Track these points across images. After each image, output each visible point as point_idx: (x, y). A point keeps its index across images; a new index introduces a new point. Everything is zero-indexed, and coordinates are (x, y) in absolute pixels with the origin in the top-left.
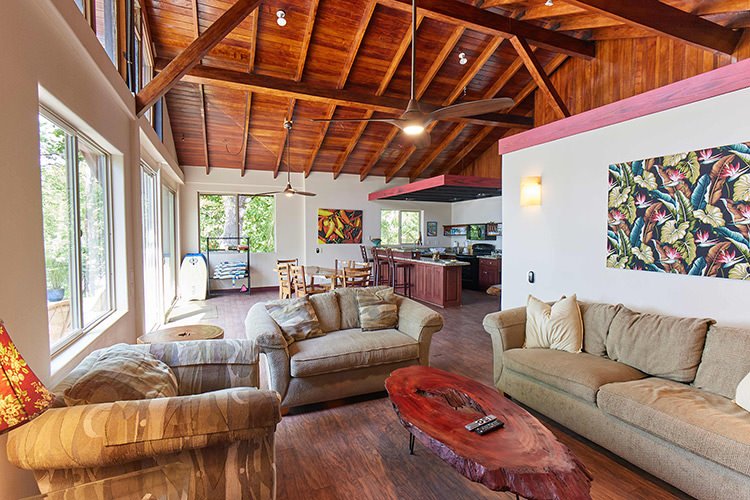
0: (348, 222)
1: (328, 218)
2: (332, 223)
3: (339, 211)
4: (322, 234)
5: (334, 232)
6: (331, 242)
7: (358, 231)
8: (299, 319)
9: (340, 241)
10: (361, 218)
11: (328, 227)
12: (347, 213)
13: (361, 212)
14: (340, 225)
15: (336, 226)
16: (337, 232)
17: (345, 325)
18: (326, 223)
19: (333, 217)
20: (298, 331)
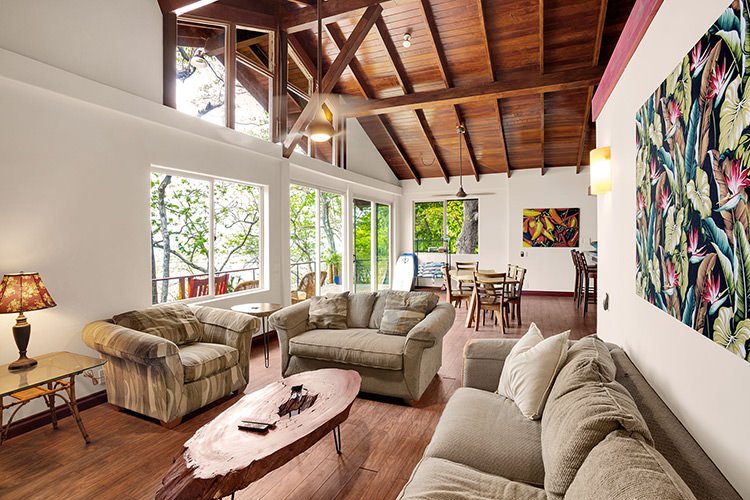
0: (560, 222)
1: (535, 219)
2: (540, 225)
3: (547, 210)
4: (527, 236)
5: (542, 234)
6: (538, 245)
7: (574, 232)
8: (325, 310)
9: (550, 244)
10: (578, 217)
11: (534, 229)
12: (559, 212)
13: (578, 210)
14: (550, 226)
15: (545, 227)
16: (546, 233)
17: (372, 325)
18: (532, 224)
19: (541, 217)
20: (319, 321)
